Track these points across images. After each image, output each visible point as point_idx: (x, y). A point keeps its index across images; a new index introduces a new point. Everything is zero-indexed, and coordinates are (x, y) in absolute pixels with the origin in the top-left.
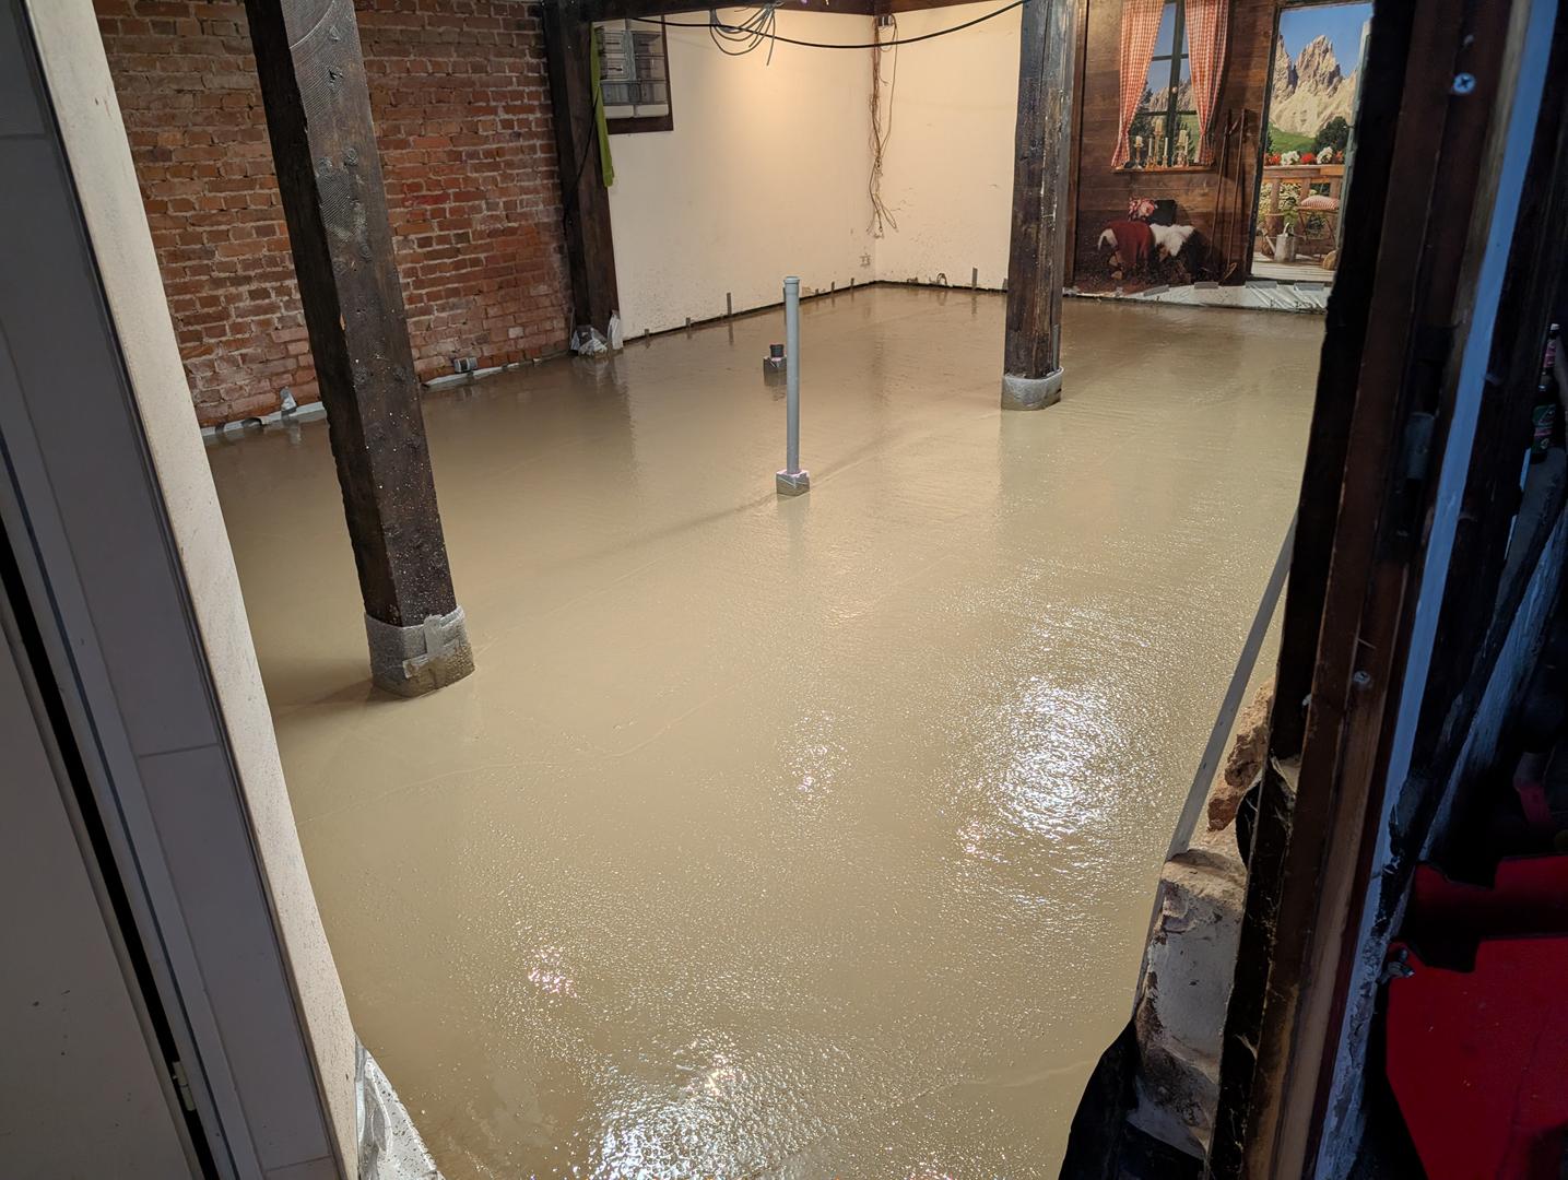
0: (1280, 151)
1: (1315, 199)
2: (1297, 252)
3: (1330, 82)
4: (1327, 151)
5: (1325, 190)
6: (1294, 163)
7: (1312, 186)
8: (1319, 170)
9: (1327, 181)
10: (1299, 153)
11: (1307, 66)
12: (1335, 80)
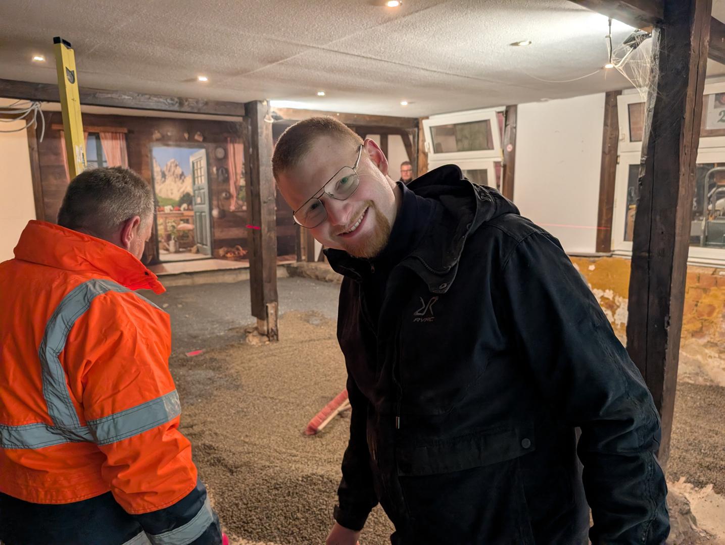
0: (164, 206)
1: (183, 226)
2: (180, 248)
3: (181, 178)
4: (185, 206)
5: (187, 221)
6: (171, 210)
7: (181, 220)
8: (182, 214)
9: (187, 218)
10: (173, 207)
11: (169, 171)
12: (183, 177)
